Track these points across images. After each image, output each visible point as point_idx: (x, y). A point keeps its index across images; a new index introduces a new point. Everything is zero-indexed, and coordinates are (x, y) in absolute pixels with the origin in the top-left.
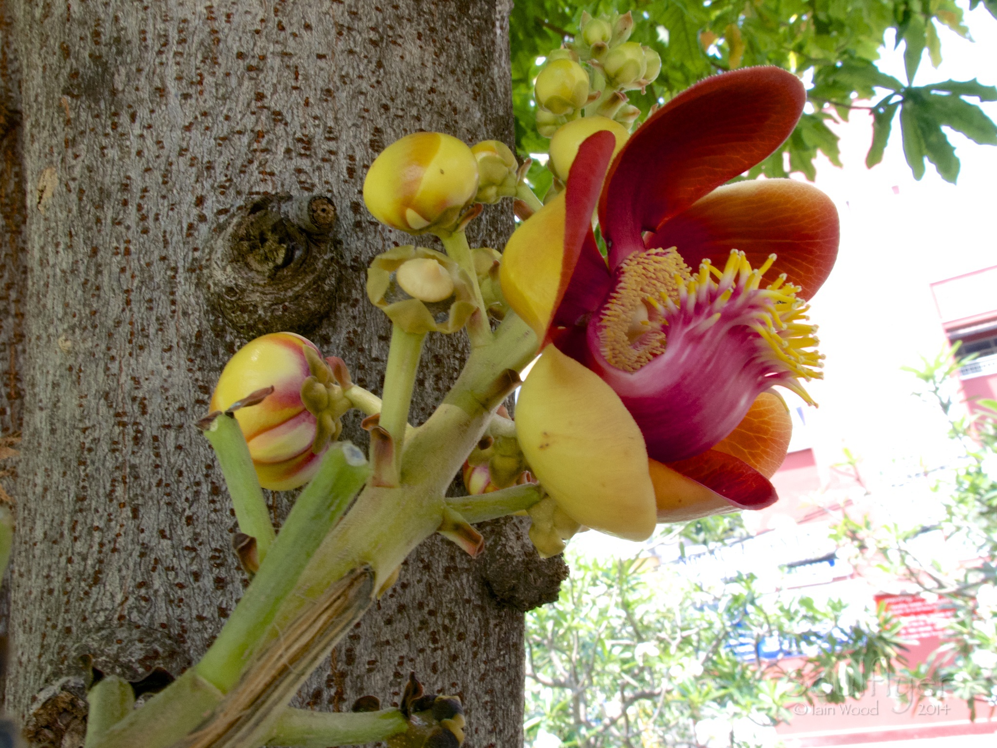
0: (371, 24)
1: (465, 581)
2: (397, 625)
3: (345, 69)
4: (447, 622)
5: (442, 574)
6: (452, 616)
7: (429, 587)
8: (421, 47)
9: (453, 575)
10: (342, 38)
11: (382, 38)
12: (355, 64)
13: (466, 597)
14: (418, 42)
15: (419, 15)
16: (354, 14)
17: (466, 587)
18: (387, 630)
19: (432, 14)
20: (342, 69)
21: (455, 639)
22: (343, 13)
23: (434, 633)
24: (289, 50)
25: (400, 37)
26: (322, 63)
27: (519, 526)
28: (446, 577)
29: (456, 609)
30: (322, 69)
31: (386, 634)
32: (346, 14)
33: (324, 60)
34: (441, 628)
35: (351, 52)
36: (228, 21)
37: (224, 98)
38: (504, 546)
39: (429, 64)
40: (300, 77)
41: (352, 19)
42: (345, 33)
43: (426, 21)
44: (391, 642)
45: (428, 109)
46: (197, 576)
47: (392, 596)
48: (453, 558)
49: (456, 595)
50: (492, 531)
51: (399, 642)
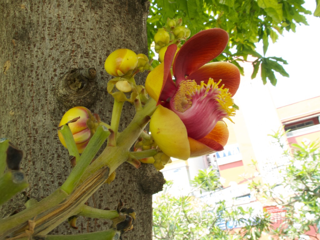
0: (106, 20)
1: (134, 184)
2: (114, 197)
3: (99, 33)
4: (129, 196)
5: (127, 182)
6: (131, 195)
7: (124, 186)
8: (121, 27)
9: (131, 183)
10: (98, 24)
11: (109, 24)
12: (102, 32)
13: (135, 189)
14: (120, 26)
15: (120, 18)
16: (101, 17)
17: (135, 186)
18: (111, 198)
19: (124, 18)
20: (98, 33)
21: (132, 202)
22: (98, 17)
23: (125, 200)
24: (82, 27)
25: (115, 24)
26: (92, 31)
27: (151, 168)
28: (129, 183)
29: (132, 193)
30: (92, 33)
31: (111, 200)
32: (99, 17)
33: (92, 30)
34: (127, 198)
35: (100, 28)
36: (64, 18)
37: (63, 40)
38: (146, 174)
39: (123, 32)
40: (85, 35)
41: (101, 19)
42: (99, 23)
43: (122, 20)
44: (112, 202)
45: (123, 45)
46: (53, 182)
47: (112, 188)
48: (131, 177)
49: (132, 188)
50: (143, 169)
51: (115, 202)
